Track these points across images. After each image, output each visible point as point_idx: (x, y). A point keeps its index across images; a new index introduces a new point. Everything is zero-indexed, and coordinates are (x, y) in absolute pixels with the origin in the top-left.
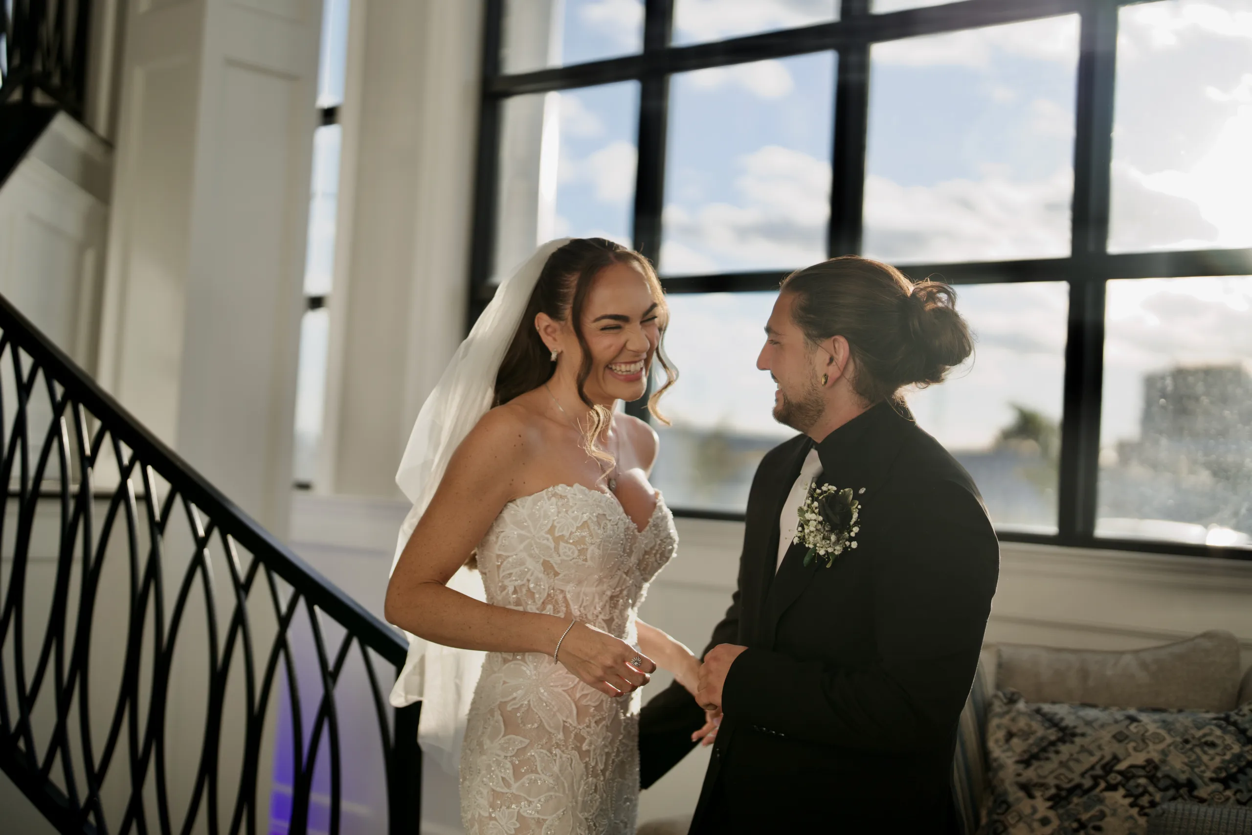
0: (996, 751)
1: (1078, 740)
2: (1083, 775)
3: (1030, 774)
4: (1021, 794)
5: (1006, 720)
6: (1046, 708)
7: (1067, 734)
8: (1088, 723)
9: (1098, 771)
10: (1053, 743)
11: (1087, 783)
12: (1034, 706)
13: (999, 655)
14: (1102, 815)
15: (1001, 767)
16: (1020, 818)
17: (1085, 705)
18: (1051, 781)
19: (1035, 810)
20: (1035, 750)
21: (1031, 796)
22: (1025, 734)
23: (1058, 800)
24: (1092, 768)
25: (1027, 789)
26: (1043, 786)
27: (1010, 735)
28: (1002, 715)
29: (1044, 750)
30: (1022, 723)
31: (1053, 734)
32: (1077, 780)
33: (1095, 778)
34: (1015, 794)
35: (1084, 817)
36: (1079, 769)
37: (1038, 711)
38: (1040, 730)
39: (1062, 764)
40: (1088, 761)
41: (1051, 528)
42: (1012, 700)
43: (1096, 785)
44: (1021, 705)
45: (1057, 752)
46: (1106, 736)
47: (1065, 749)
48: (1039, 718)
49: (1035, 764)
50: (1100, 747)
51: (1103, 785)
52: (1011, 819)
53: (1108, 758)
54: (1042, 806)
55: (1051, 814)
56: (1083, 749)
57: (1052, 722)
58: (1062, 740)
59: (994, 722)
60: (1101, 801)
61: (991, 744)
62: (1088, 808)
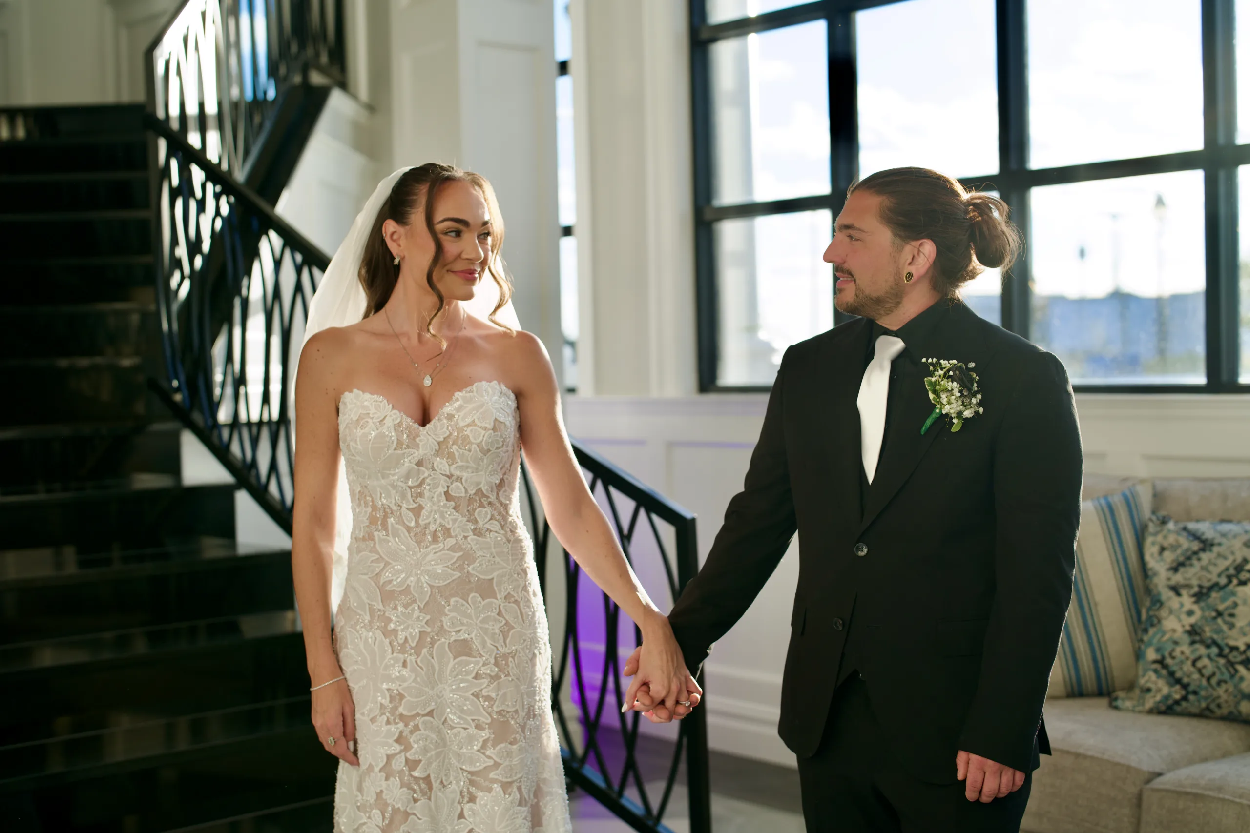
0: (1151, 562)
1: (1216, 549)
2: (1219, 575)
3: (1178, 578)
4: (1171, 594)
5: (1159, 538)
6: (1191, 526)
7: (1206, 545)
8: (1224, 535)
9: (1232, 571)
10: (1195, 553)
11: (1223, 581)
12: (1181, 525)
13: (1154, 487)
14: (1235, 605)
15: (1155, 574)
16: (1171, 612)
17: (1223, 521)
18: (1195, 582)
19: (1182, 605)
20: (1181, 559)
21: (1179, 594)
22: (1174, 547)
23: (1200, 596)
24: (1227, 569)
25: (1176, 590)
26: (1188, 586)
27: (1163, 549)
28: (1156, 534)
29: (1189, 558)
30: (1172, 539)
31: (1195, 546)
32: (1215, 579)
33: (1230, 578)
34: (1166, 594)
35: (1221, 607)
36: (1216, 571)
37: (1185, 529)
38: (1186, 543)
39: (1204, 568)
40: (1223, 564)
41: (1201, 379)
42: (1164, 522)
43: (1230, 582)
44: (1171, 525)
45: (1199, 559)
46: (1237, 544)
47: (1205, 557)
48: (1185, 534)
49: (1182, 569)
50: (1233, 553)
51: (1235, 581)
52: (1163, 613)
53: (1239, 560)
54: (1187, 601)
55: (1195, 608)
56: (1219, 555)
57: (1195, 536)
58: (1203, 550)
59: (1149, 540)
60: (1233, 594)
61: (1148, 558)
62: (1223, 600)
